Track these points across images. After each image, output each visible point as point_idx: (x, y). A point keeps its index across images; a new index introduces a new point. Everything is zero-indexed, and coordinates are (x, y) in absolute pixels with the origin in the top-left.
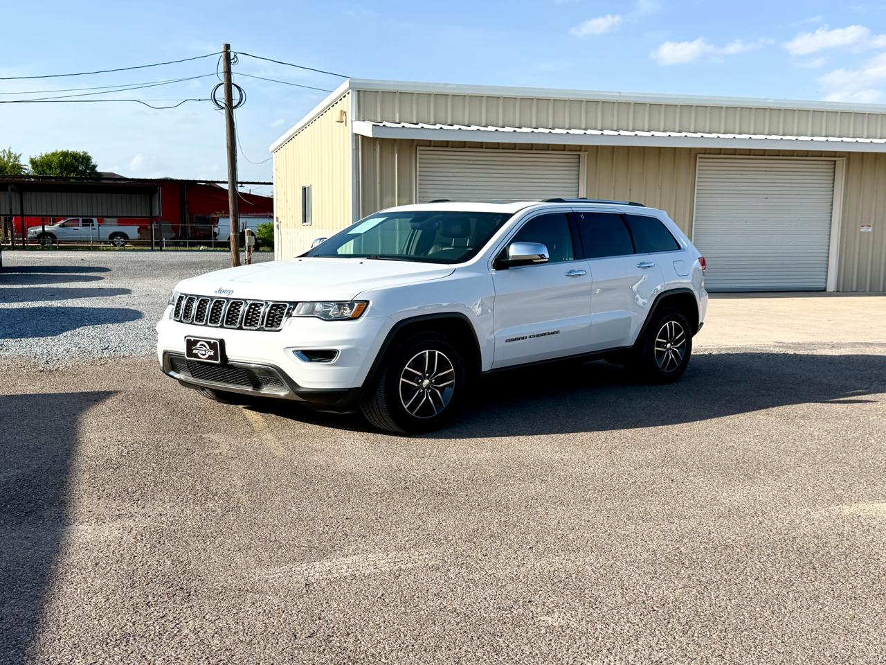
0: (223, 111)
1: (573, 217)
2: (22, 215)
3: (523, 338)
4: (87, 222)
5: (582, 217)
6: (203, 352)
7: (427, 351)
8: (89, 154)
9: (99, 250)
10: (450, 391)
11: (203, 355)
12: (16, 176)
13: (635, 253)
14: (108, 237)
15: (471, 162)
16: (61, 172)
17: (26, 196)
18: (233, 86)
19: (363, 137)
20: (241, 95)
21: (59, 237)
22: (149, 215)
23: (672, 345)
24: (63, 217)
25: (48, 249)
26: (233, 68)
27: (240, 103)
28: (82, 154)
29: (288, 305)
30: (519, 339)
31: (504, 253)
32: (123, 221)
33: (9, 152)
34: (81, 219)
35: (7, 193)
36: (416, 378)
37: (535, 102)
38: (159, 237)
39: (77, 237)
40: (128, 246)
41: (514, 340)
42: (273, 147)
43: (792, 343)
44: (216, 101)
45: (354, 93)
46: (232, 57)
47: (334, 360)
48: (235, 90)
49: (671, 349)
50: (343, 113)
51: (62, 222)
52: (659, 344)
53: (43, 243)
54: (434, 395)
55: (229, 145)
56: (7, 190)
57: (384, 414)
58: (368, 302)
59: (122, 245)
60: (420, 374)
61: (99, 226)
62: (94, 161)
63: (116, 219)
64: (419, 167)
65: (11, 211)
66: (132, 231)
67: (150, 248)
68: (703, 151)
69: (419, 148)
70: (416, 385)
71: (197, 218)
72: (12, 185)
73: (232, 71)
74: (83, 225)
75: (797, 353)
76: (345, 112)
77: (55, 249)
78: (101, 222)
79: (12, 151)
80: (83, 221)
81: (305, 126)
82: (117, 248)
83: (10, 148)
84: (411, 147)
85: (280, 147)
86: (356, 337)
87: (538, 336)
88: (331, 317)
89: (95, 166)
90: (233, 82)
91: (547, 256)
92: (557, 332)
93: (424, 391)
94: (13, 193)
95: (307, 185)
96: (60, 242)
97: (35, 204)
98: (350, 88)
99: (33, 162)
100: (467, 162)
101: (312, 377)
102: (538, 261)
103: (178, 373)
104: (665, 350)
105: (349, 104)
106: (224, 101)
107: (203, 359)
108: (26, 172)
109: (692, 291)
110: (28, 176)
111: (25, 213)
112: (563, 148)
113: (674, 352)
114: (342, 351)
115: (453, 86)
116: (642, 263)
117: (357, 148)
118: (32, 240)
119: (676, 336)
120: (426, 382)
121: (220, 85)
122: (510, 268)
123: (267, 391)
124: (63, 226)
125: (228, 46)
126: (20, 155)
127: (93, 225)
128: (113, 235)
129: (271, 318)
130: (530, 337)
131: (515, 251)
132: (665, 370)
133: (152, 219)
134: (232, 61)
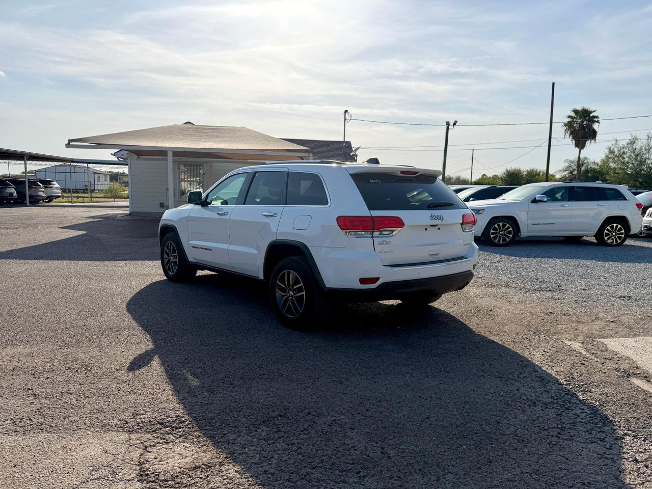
3: (197, 247)
87: (203, 249)
130: (200, 248)
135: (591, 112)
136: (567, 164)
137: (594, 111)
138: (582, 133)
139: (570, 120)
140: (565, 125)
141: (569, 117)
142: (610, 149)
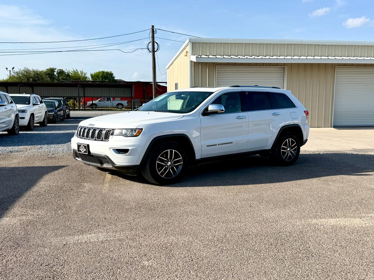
0: (151, 53)
1: (242, 93)
2: (84, 97)
3: (215, 145)
4: (109, 99)
5: (247, 93)
6: (83, 150)
7: (169, 150)
8: (113, 73)
9: (112, 111)
10: (180, 167)
11: (83, 151)
12: (85, 81)
13: (272, 109)
14: (116, 105)
15: (239, 72)
16: (102, 79)
17: (86, 89)
18: (155, 43)
19: (194, 62)
20: (158, 46)
21: (98, 106)
22: (130, 96)
23: (290, 149)
24: (100, 97)
25: (94, 110)
26: (155, 35)
27: (157, 49)
28: (110, 72)
29: (112, 130)
30: (213, 145)
31: (207, 109)
32: (122, 99)
33: (82, 71)
34: (106, 98)
36: (164, 161)
37: (265, 45)
38: (134, 105)
39: (105, 105)
40: (124, 109)
41: (211, 146)
42: (167, 67)
43: (360, 149)
44: (148, 49)
45: (191, 44)
46: (155, 31)
47: (127, 154)
48: (155, 44)
49: (289, 151)
50: (187, 52)
51: (100, 99)
52: (284, 149)
53: (92, 108)
54: (172, 168)
55: (153, 67)
56: (77, 87)
57: (150, 176)
58: (142, 129)
59: (121, 109)
60: (166, 160)
61: (113, 101)
62: (114, 75)
63: (120, 98)
64: (217, 74)
65: (79, 95)
66: (125, 103)
67: (131, 110)
68: (338, 65)
69: (217, 66)
70: (164, 164)
71: (149, 97)
72: (79, 85)
73: (155, 36)
74: (107, 101)
75: (358, 153)
76: (188, 52)
77: (96, 110)
78: (114, 99)
79: (83, 71)
80: (107, 99)
81: (176, 58)
82: (119, 110)
83: (82, 70)
84: (214, 66)
85: (169, 67)
86: (137, 144)
87: (222, 144)
88: (128, 135)
89: (115, 77)
90: (155, 41)
91: (224, 110)
92: (232, 143)
93: (168, 167)
95: (177, 82)
96: (99, 108)
97: (90, 92)
98: (189, 42)
99: (92, 76)
100: (237, 72)
101: (120, 160)
102: (220, 112)
103: (79, 158)
104: (286, 151)
105: (189, 49)
106: (151, 49)
107: (83, 152)
108: (89, 79)
109: (299, 125)
110: (89, 81)
111: (85, 96)
112: (277, 64)
113: (291, 152)
114: (131, 149)
115: (231, 40)
116: (274, 113)
117: (192, 67)
118: (88, 107)
119: (292, 145)
120: (169, 163)
121: (150, 42)
122: (210, 115)
123: (105, 166)
124: (100, 101)
125: (153, 26)
126: (86, 73)
127: (110, 101)
128: (118, 104)
129: (106, 136)
130: (218, 145)
131: (211, 108)
132: (286, 160)
133: (131, 98)
134: (155, 32)
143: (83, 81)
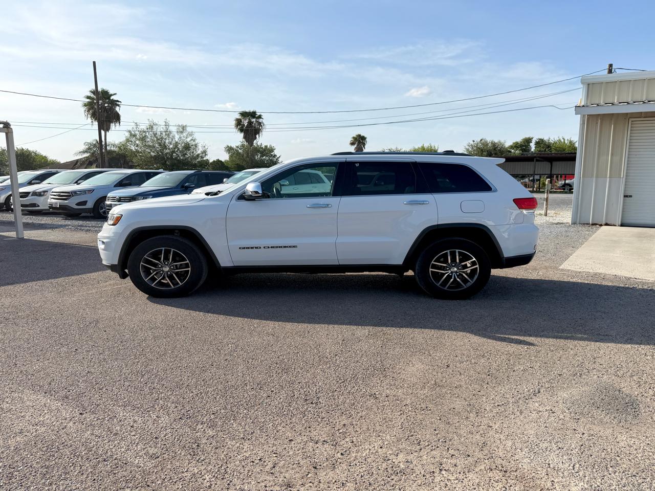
5: (357, 165)
7: (163, 248)
23: (458, 269)
35: (532, 163)
45: (585, 86)
49: (456, 272)
52: (437, 267)
56: (533, 161)
58: (122, 216)
60: (157, 262)
69: (631, 120)
70: (154, 268)
84: (625, 118)
86: (112, 235)
94: (537, 162)
104: (443, 272)
109: (485, 226)
114: (106, 242)
116: (411, 201)
117: (584, 123)
119: (462, 262)
120: (167, 267)
122: (256, 200)
132: (445, 288)
135: (111, 95)
136: (87, 147)
137: (115, 94)
138: (105, 115)
139: (88, 100)
140: (85, 105)
141: (88, 97)
142: (130, 131)
143: (569, 153)
